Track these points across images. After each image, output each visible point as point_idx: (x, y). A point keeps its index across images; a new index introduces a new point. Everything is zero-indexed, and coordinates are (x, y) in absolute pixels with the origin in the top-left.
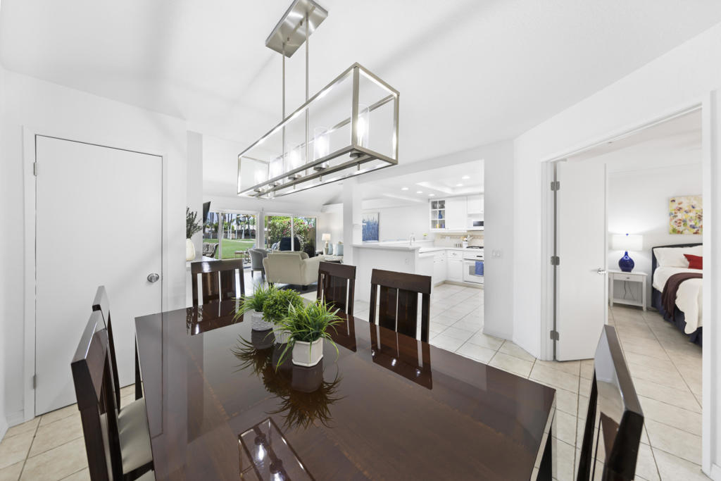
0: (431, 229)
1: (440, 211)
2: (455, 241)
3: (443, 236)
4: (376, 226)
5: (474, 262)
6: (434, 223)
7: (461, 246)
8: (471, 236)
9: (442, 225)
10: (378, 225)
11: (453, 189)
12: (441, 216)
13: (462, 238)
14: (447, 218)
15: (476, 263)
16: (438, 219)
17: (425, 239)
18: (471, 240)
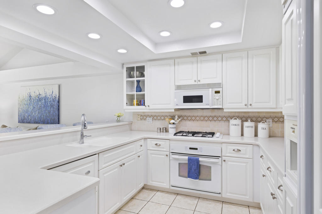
0: (125, 107)
1: (138, 82)
2: (159, 124)
3: (143, 117)
4: (56, 103)
5: (187, 158)
6: (130, 99)
7: (167, 131)
8: (179, 117)
9: (141, 102)
10: (59, 102)
11: (156, 44)
12: (139, 89)
13: (167, 119)
14: (148, 92)
15: (189, 159)
16: (135, 93)
17: (118, 121)
18: (179, 123)
